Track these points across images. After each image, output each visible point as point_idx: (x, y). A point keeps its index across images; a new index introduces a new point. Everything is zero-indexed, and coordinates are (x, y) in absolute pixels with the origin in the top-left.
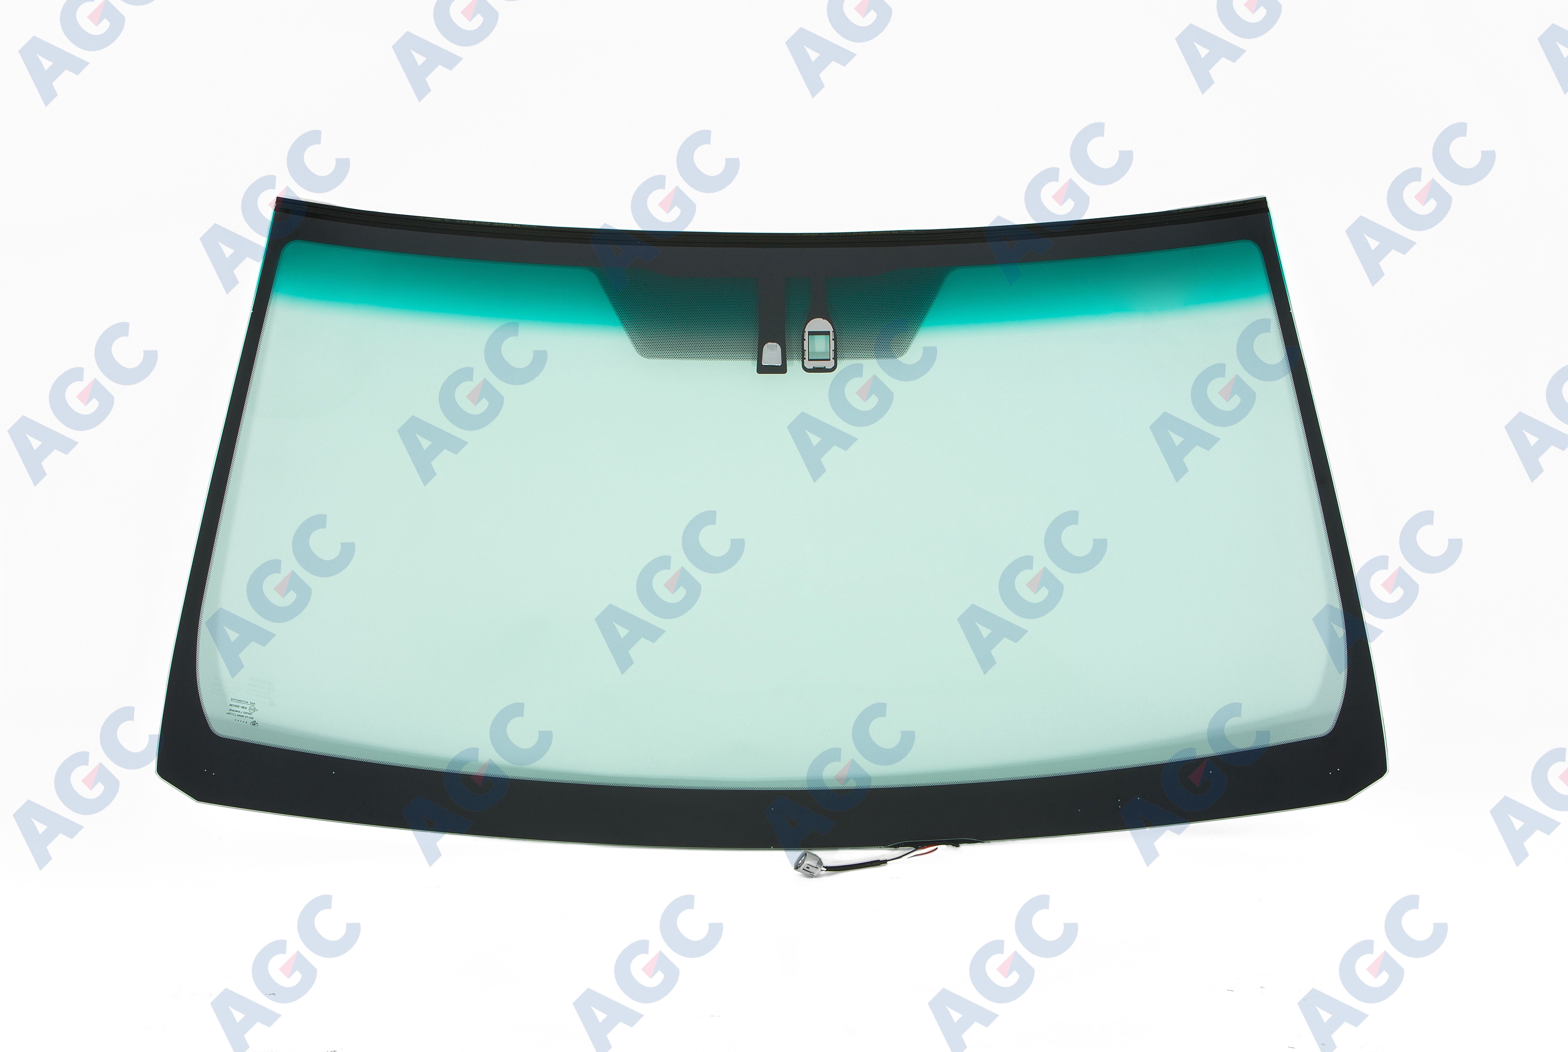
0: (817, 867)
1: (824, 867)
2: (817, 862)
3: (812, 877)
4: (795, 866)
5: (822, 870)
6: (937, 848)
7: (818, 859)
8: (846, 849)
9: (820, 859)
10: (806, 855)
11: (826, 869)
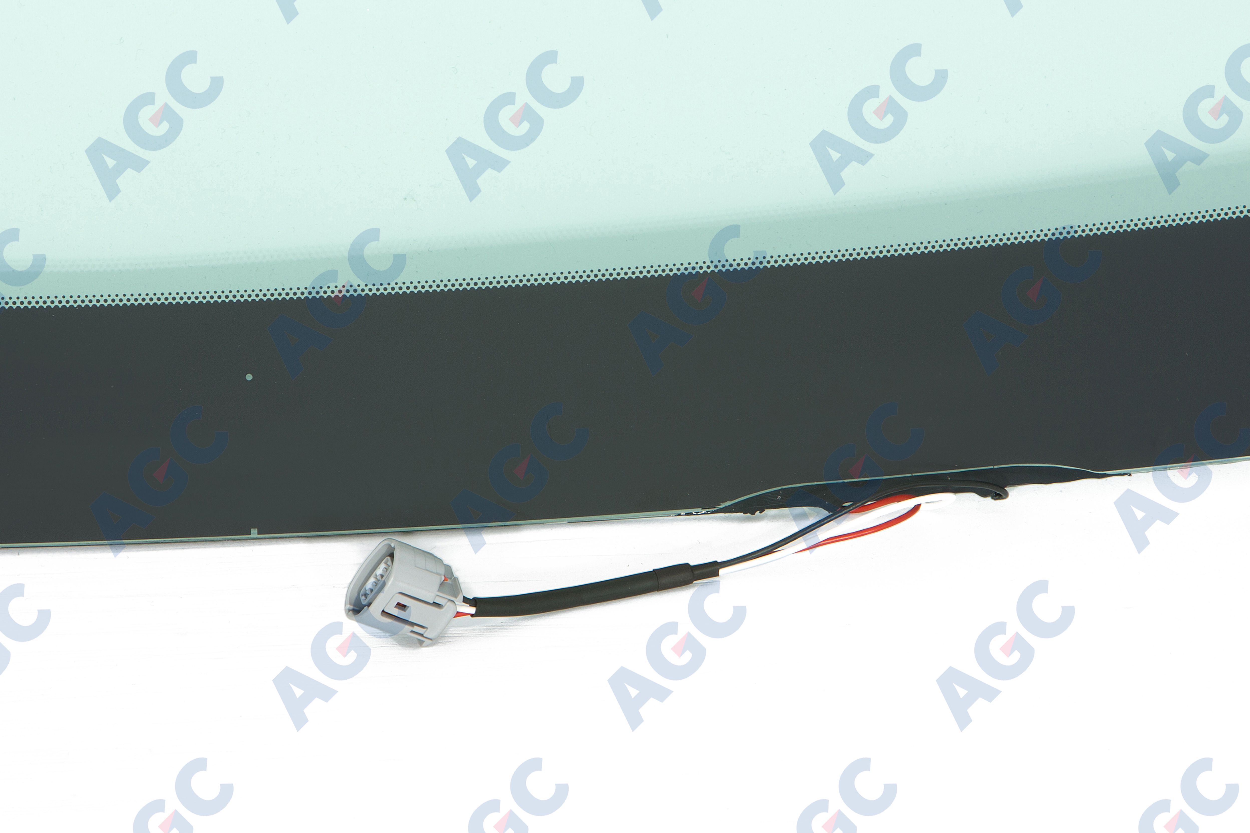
0: (438, 601)
1: (466, 600)
2: (438, 580)
3: (421, 643)
4: (349, 601)
5: (459, 614)
6: (917, 508)
7: (442, 571)
8: (553, 526)
9: (448, 568)
10: (392, 556)
11: (473, 610)
